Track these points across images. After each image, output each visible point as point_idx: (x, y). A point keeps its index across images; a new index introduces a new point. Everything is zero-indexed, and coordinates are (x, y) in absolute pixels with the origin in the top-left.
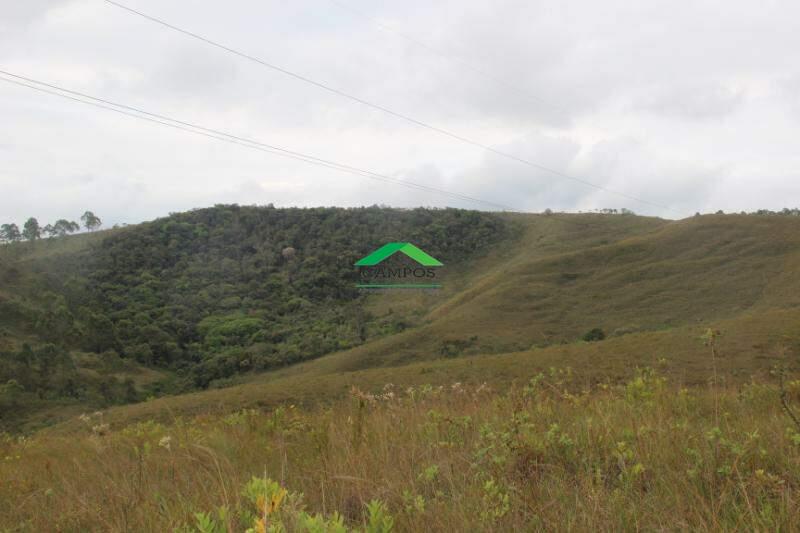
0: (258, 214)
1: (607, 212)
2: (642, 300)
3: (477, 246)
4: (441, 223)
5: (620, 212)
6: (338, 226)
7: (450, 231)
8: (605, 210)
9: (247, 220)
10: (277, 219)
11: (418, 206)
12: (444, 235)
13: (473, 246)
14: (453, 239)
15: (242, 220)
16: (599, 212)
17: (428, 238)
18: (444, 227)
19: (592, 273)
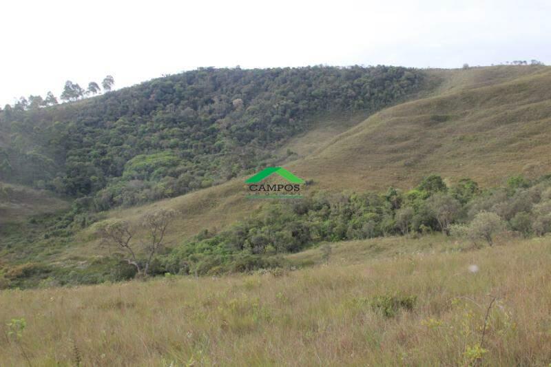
0: (226, 74)
1: (517, 64)
2: (511, 143)
3: (396, 96)
4: (368, 77)
5: (529, 63)
6: (285, 81)
7: (373, 84)
8: (515, 62)
9: (217, 78)
10: (241, 77)
11: (353, 65)
12: (368, 87)
13: (392, 96)
14: (375, 90)
15: (213, 79)
16: (509, 64)
17: (354, 90)
18: (369, 80)
19: (465, 114)
